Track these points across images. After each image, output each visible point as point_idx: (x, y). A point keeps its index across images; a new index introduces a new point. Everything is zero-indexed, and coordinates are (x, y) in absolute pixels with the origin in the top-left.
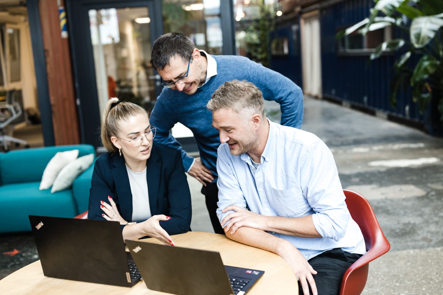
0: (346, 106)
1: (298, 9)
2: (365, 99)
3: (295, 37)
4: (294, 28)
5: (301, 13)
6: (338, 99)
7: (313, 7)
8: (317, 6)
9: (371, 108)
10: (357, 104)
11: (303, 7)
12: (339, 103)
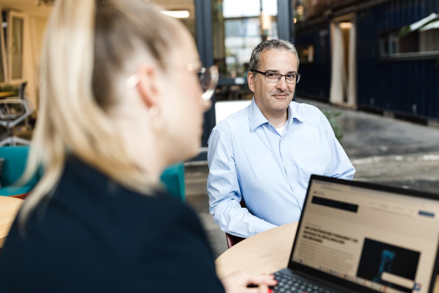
0: (389, 116)
1: (328, 12)
2: (414, 107)
3: (323, 43)
4: (323, 33)
5: (331, 17)
6: (378, 108)
7: (348, 9)
8: (354, 8)
9: (422, 117)
10: (403, 113)
11: (335, 10)
12: (380, 113)
